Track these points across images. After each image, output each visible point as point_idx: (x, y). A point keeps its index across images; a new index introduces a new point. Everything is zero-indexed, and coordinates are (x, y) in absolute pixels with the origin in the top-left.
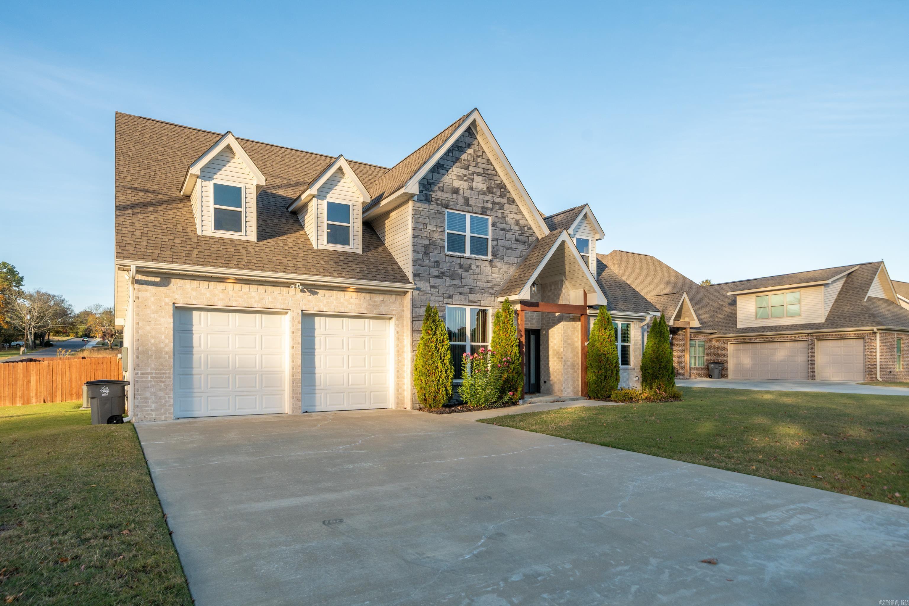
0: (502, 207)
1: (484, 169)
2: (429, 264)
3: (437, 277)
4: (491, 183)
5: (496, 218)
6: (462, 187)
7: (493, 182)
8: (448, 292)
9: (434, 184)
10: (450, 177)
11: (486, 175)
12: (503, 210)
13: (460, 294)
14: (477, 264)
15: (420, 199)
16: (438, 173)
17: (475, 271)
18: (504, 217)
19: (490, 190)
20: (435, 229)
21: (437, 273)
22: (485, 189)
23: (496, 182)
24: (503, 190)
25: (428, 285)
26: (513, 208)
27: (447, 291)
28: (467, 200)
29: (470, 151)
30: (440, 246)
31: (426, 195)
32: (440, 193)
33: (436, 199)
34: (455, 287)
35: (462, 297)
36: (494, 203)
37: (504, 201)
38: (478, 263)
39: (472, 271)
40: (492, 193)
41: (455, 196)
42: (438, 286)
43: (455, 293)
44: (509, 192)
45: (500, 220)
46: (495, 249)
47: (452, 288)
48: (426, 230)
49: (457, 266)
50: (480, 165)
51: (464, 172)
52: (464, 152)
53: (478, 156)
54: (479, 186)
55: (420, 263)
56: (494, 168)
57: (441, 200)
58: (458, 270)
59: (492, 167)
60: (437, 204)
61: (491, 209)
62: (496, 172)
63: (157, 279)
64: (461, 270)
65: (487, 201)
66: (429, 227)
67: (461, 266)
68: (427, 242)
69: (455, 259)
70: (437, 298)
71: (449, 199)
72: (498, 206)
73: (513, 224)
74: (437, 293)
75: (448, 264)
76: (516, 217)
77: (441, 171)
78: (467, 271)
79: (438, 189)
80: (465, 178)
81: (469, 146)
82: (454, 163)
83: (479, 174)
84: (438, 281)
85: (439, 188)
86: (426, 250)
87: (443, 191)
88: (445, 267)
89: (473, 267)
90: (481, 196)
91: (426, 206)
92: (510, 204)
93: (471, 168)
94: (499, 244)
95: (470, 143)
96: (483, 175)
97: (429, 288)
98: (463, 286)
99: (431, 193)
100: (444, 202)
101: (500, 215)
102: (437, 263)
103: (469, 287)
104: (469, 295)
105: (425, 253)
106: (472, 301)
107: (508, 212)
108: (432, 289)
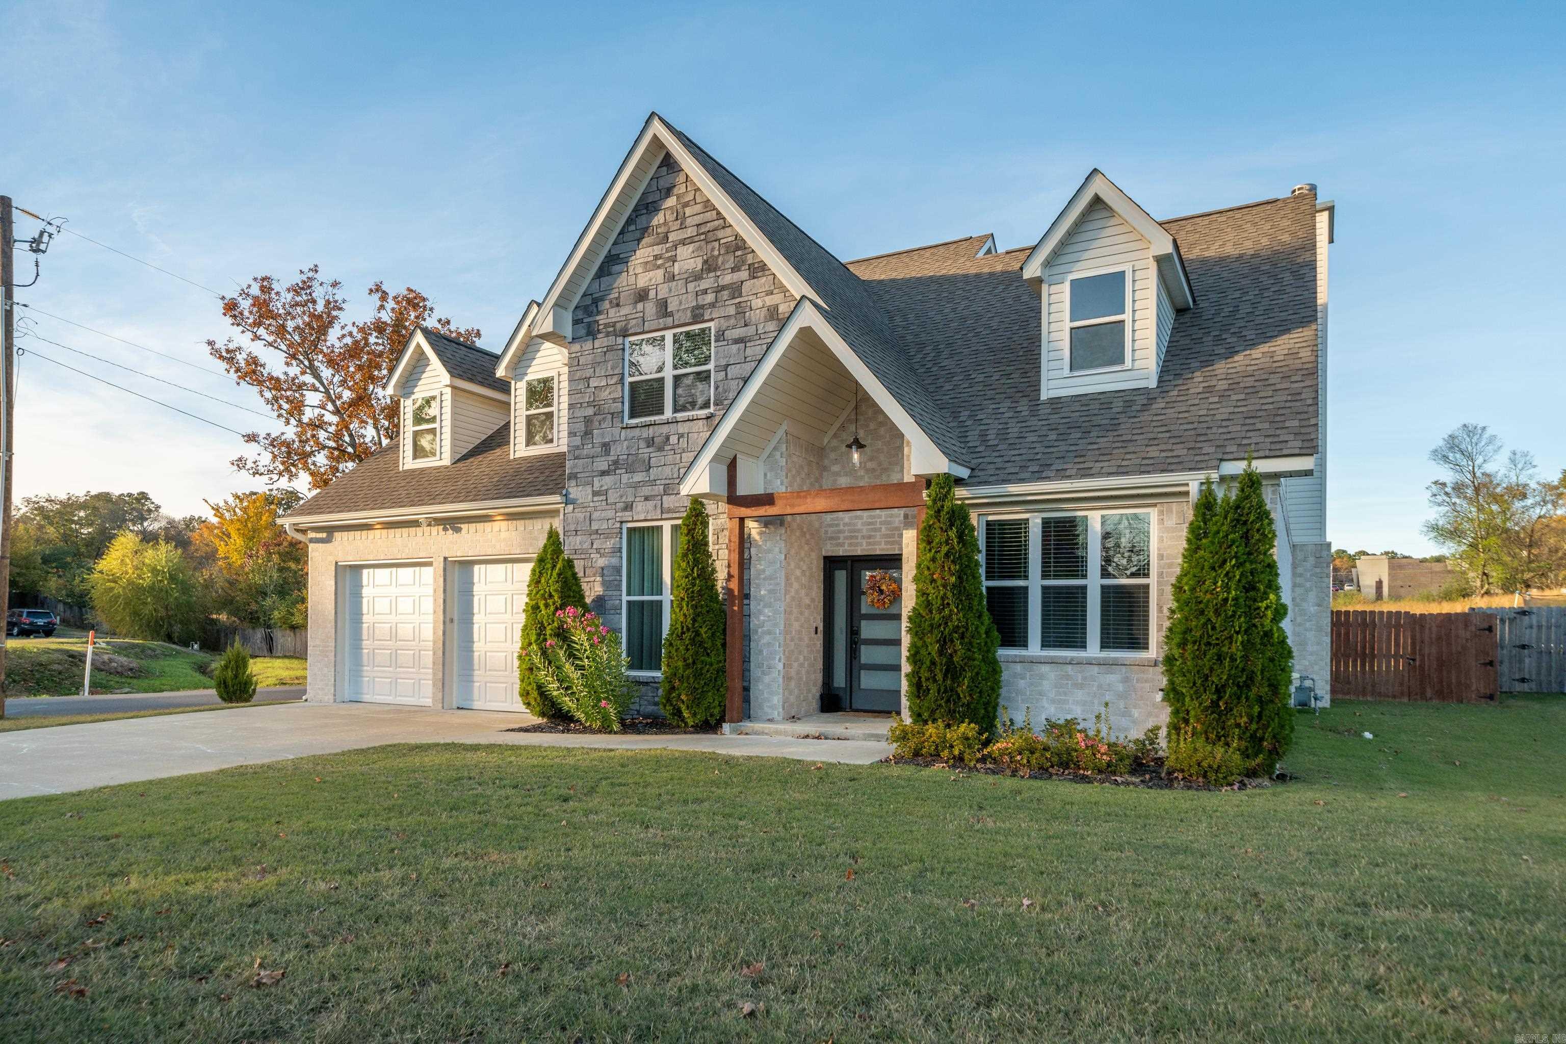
0: (736, 290)
1: (698, 225)
2: (592, 452)
3: (603, 473)
4: (713, 249)
5: (722, 320)
6: (653, 282)
7: (716, 244)
8: (624, 499)
9: (602, 299)
10: (631, 269)
11: (703, 237)
12: (740, 296)
13: (647, 499)
14: (681, 431)
15: (579, 335)
16: (610, 274)
17: (676, 447)
18: (741, 311)
19: (710, 266)
20: (603, 383)
21: (604, 466)
22: (700, 267)
23: (722, 241)
24: (739, 253)
25: (589, 490)
26: (763, 282)
27: (621, 497)
28: (663, 308)
29: (671, 202)
30: (612, 414)
31: (589, 325)
32: (612, 312)
33: (606, 325)
34: (636, 486)
35: (650, 504)
36: (719, 289)
37: (744, 274)
38: (682, 428)
39: (669, 447)
40: (715, 270)
41: (640, 306)
42: (607, 491)
43: (638, 499)
44: (753, 251)
45: (732, 321)
46: (720, 389)
47: (630, 491)
48: (588, 390)
49: (642, 444)
50: (689, 221)
51: (657, 250)
52: (657, 210)
53: (686, 205)
54: (686, 267)
55: (577, 453)
56: (719, 213)
57: (614, 324)
58: (645, 451)
59: (714, 212)
60: (608, 335)
61: (713, 305)
62: (724, 219)
63: (324, 535)
64: (651, 450)
65: (705, 292)
66: (594, 383)
67: (650, 442)
68: (590, 411)
69: (637, 432)
70: (604, 514)
71: (629, 317)
72: (726, 292)
73: (762, 319)
74: (604, 503)
75: (626, 443)
76: (770, 301)
77: (616, 268)
78: (660, 449)
79: (608, 306)
80: (660, 262)
81: (668, 192)
82: (639, 240)
83: (683, 242)
84: (608, 480)
85: (611, 302)
86: (586, 426)
87: (618, 305)
88: (617, 450)
89: (673, 439)
90: (691, 286)
91: (588, 345)
92: (754, 278)
93: (672, 237)
94: (729, 376)
95: (668, 185)
96: (696, 239)
97: (590, 496)
98: (653, 483)
99: (598, 318)
100: (618, 326)
101: (732, 311)
102: (606, 447)
103: (663, 482)
104: (665, 498)
105: (586, 433)
106: (669, 511)
107: (750, 298)
108: (595, 499)
